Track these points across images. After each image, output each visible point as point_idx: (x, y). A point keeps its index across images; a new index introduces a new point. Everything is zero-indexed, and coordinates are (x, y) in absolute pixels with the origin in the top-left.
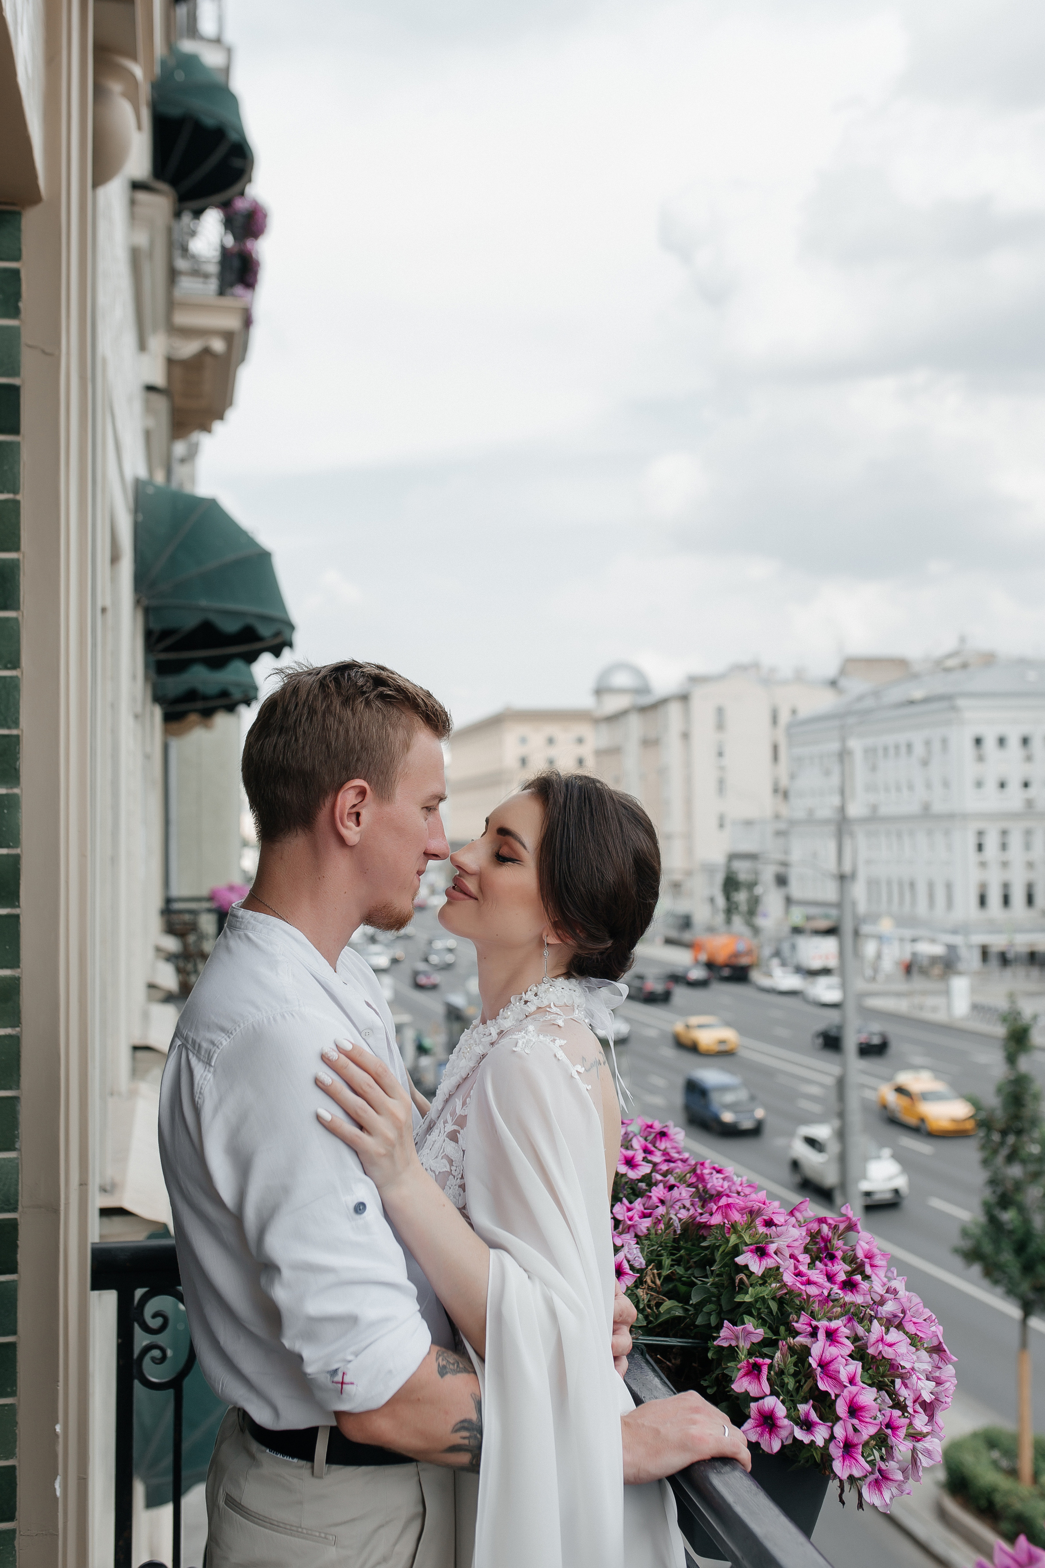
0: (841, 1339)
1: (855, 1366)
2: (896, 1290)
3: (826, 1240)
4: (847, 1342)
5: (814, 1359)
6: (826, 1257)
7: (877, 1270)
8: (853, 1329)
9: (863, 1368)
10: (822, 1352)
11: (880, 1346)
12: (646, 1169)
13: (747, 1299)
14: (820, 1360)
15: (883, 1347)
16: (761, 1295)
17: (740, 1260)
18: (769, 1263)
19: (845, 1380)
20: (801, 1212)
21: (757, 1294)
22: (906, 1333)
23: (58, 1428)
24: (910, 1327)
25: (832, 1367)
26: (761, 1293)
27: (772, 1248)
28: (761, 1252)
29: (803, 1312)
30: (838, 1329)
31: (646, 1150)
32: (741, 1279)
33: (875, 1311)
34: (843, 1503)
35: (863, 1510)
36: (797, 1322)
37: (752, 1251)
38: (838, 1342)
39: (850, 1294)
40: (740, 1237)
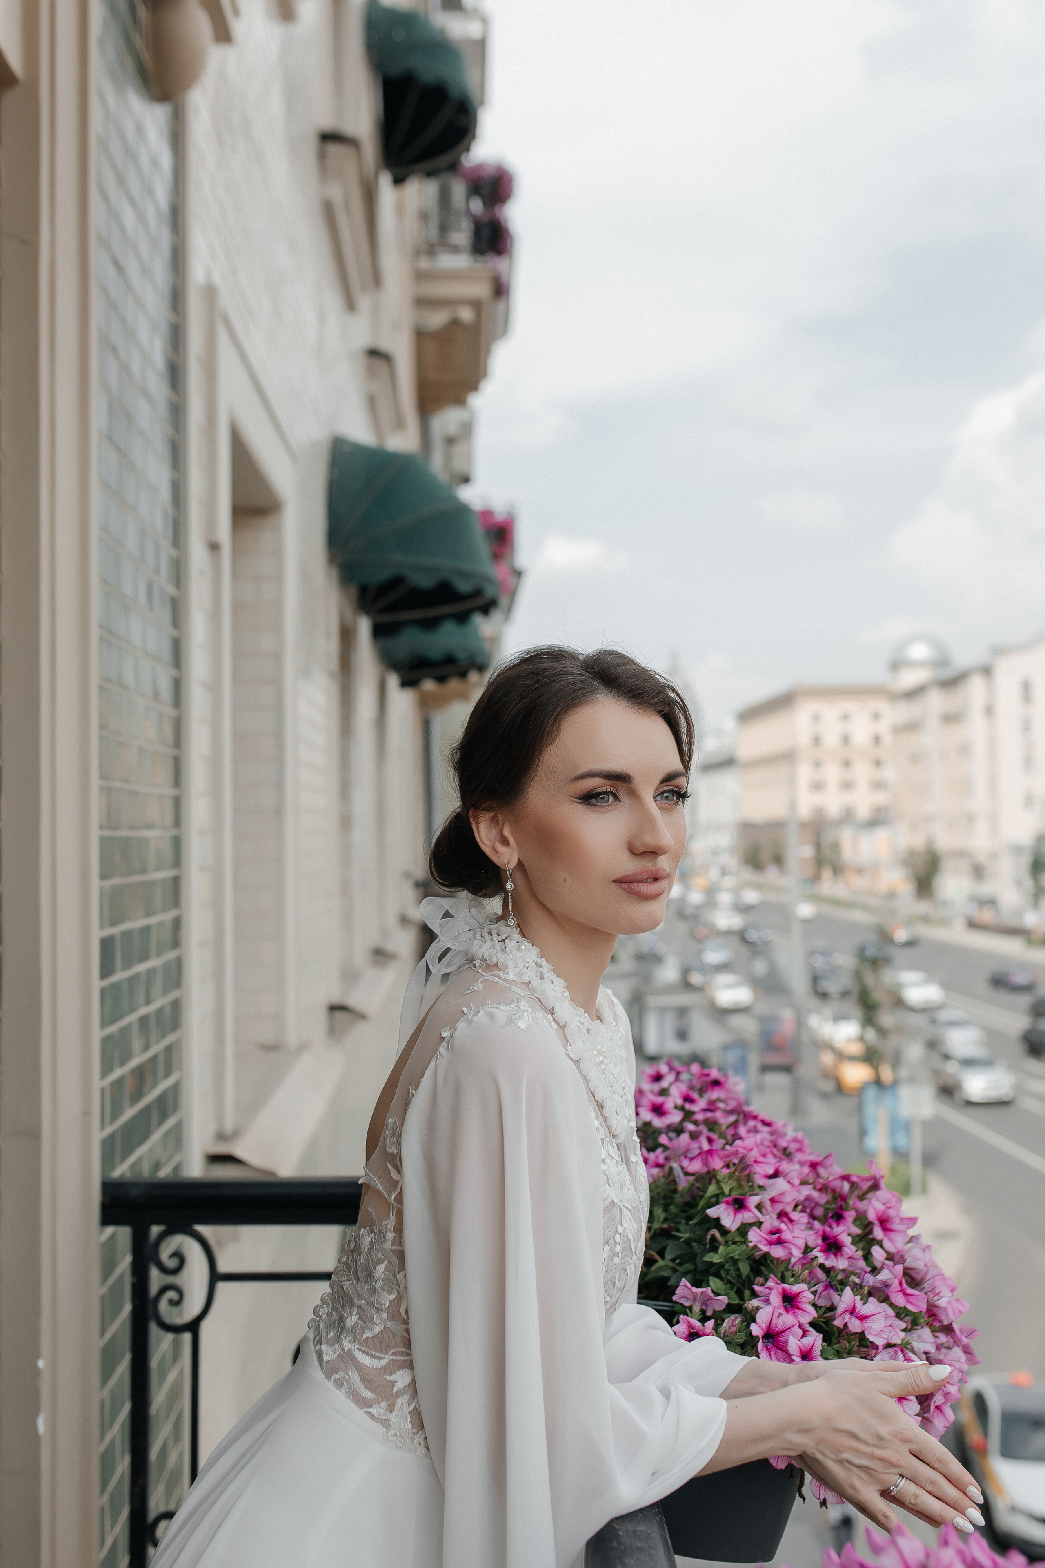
0: (803, 1305)
1: (814, 1338)
2: (903, 1257)
3: (844, 1198)
4: (811, 1310)
5: (760, 1327)
6: (832, 1217)
7: (892, 1235)
8: (829, 1298)
9: (824, 1340)
10: (770, 1319)
11: (847, 1317)
12: (675, 1117)
13: (716, 1258)
14: (769, 1328)
15: (850, 1318)
16: (731, 1255)
17: (712, 1212)
18: (747, 1217)
19: (794, 1353)
20: (826, 1168)
21: (728, 1254)
22: (891, 1305)
23: (41, 1364)
24: (898, 1298)
25: (783, 1339)
26: (732, 1253)
27: (753, 1201)
28: (739, 1205)
29: (772, 1275)
30: (800, 1293)
31: (687, 1099)
32: (713, 1237)
33: (861, 1278)
34: (804, 1499)
35: (827, 1508)
36: (762, 1285)
37: (727, 1203)
38: (799, 1309)
39: (832, 1257)
40: (720, 1188)
